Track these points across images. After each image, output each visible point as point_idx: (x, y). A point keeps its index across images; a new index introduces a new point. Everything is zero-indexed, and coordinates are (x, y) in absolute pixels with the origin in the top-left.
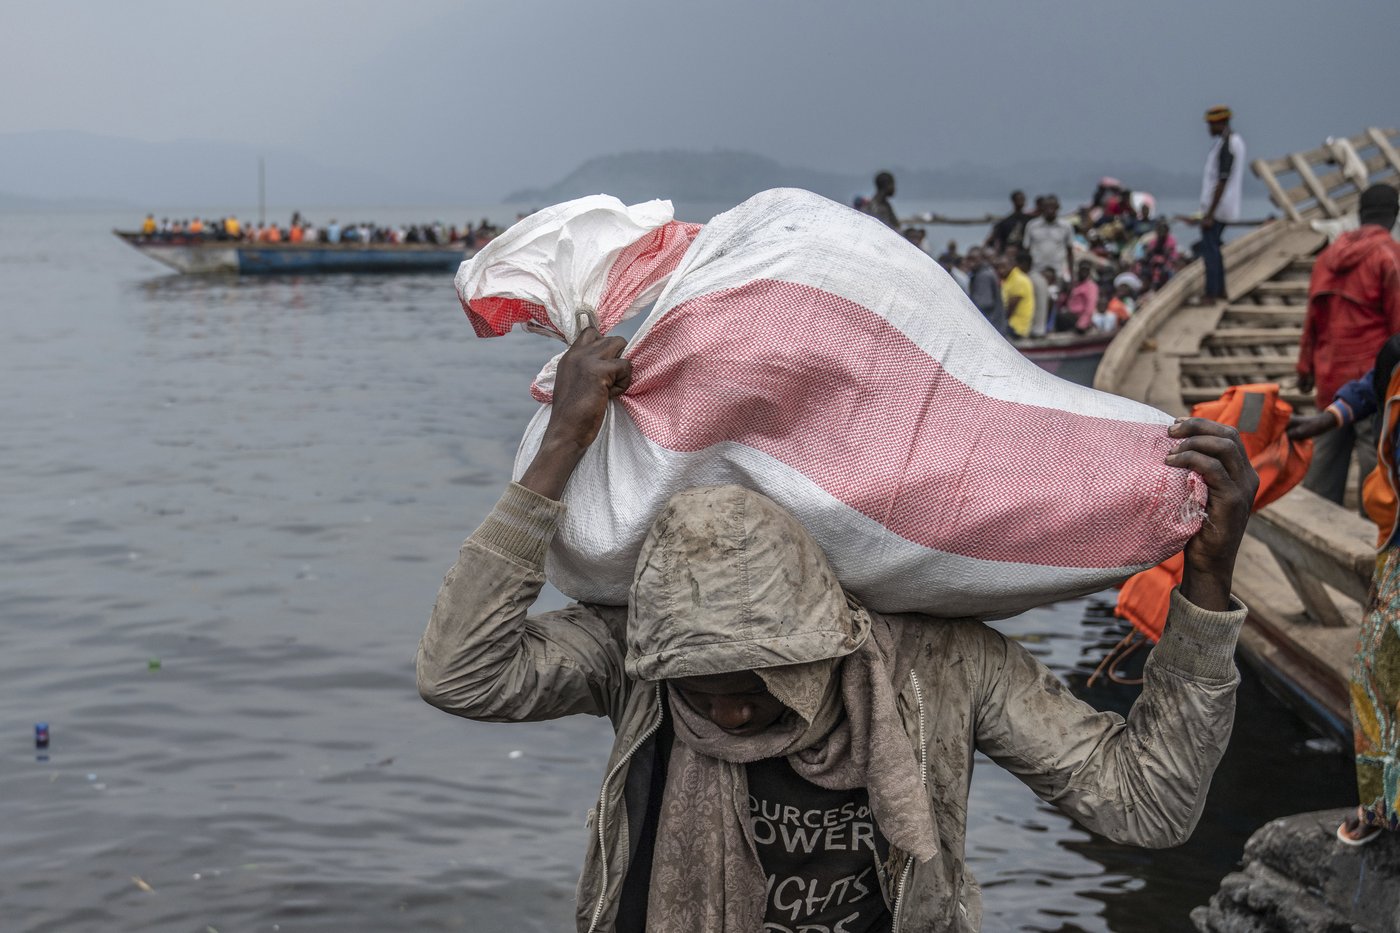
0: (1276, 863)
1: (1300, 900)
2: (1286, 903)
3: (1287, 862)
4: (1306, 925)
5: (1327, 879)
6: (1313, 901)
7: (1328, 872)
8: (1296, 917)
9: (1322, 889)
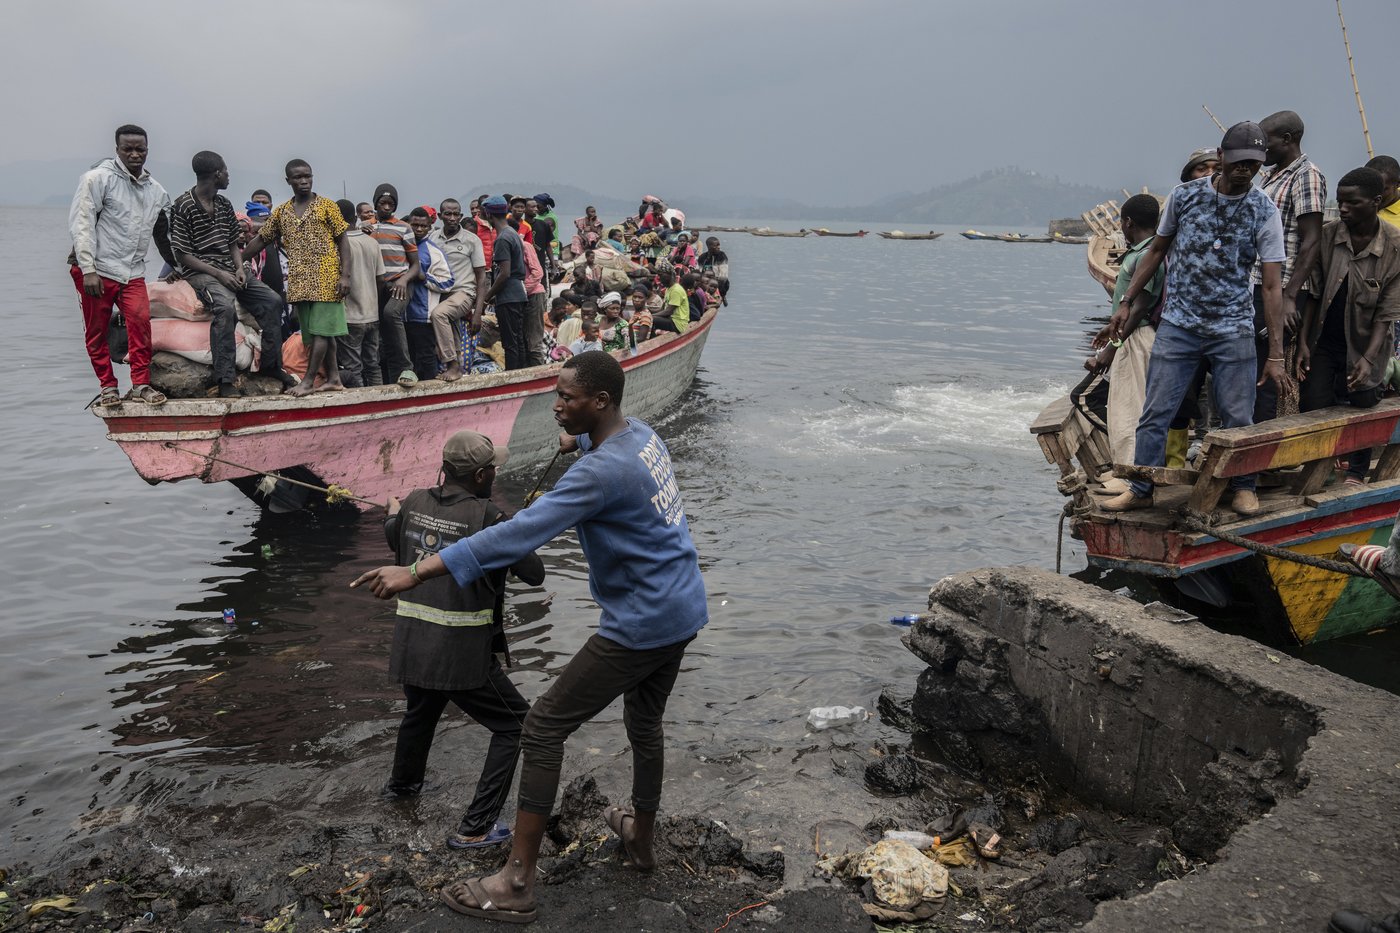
0: (948, 603)
1: (965, 626)
2: (958, 628)
3: (955, 602)
4: (972, 641)
5: (980, 611)
6: (973, 625)
7: (981, 607)
8: (965, 636)
9: (977, 618)
